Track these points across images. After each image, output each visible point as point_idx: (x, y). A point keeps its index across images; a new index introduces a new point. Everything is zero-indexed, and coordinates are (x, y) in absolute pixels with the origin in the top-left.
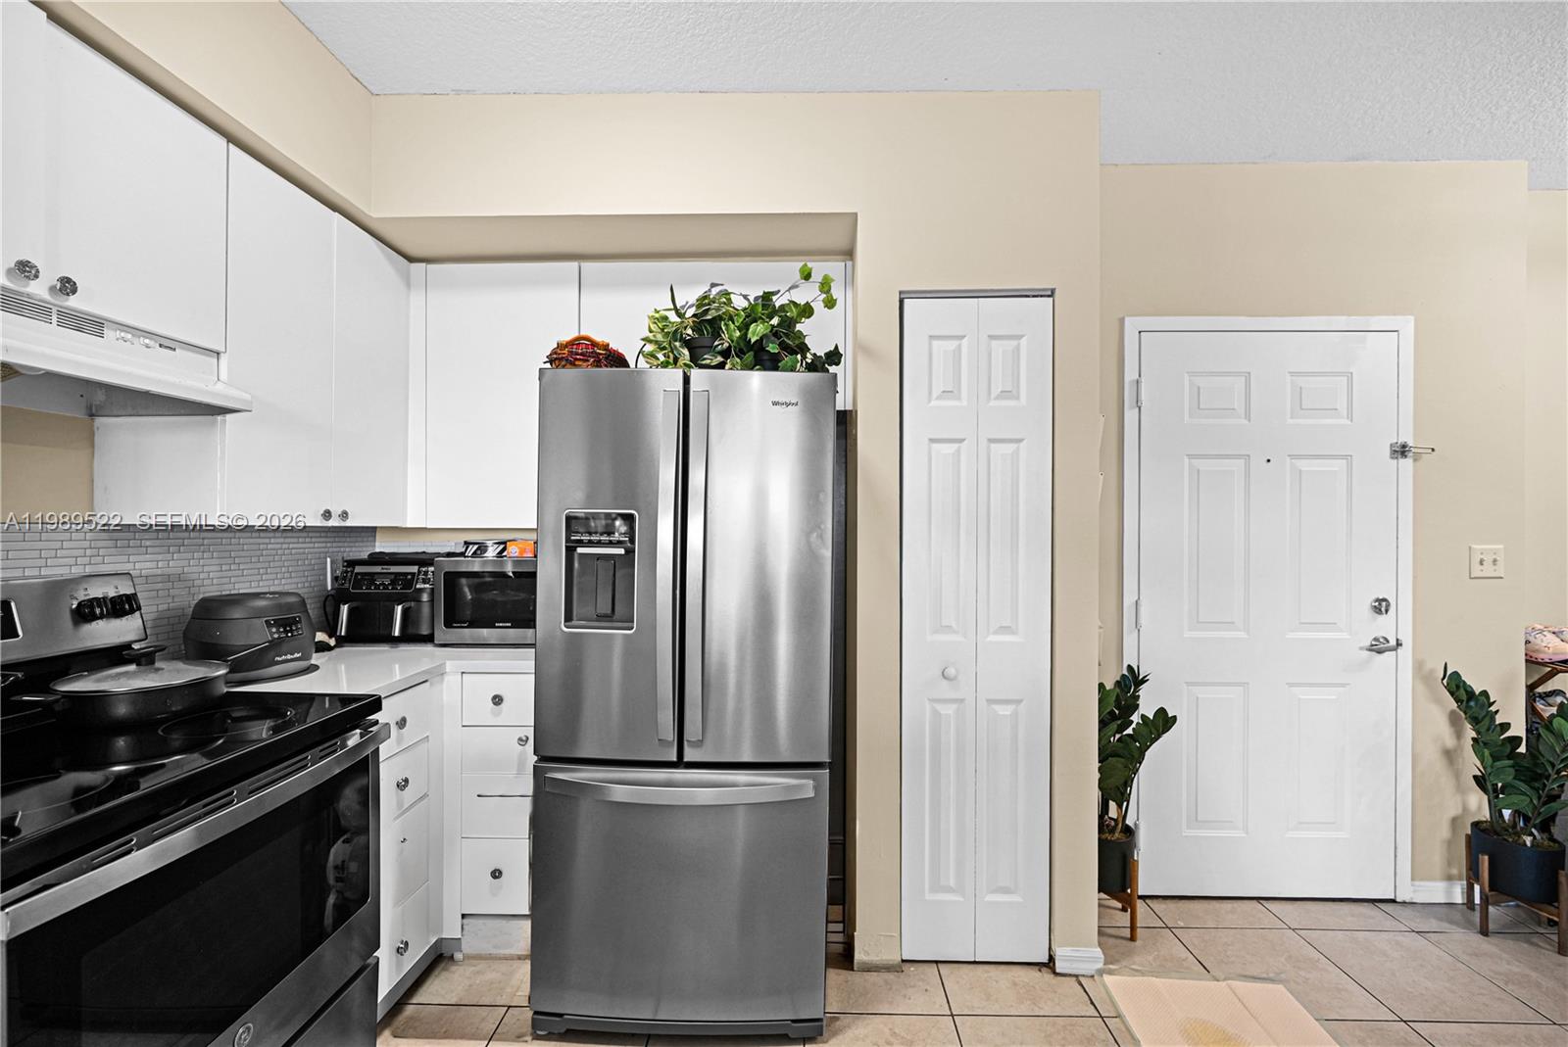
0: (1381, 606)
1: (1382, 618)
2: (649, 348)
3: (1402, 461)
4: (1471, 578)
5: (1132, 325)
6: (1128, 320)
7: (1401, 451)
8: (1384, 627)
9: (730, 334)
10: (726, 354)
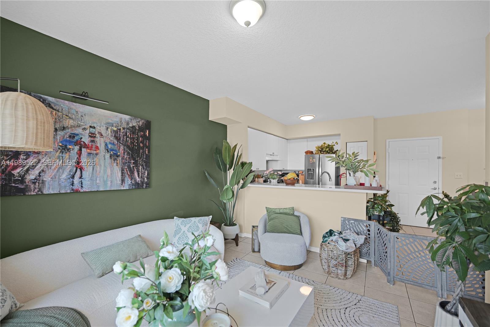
0: (435, 182)
1: (435, 184)
2: (316, 151)
3: (440, 159)
4: (455, 178)
5: (388, 141)
6: (387, 140)
7: (439, 158)
8: (436, 186)
9: (324, 149)
10: (324, 152)
